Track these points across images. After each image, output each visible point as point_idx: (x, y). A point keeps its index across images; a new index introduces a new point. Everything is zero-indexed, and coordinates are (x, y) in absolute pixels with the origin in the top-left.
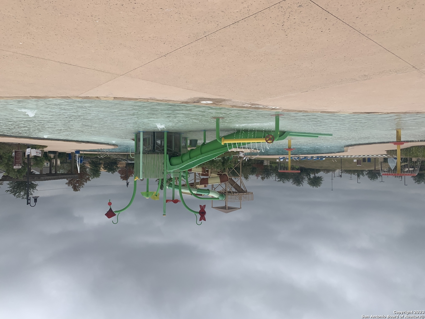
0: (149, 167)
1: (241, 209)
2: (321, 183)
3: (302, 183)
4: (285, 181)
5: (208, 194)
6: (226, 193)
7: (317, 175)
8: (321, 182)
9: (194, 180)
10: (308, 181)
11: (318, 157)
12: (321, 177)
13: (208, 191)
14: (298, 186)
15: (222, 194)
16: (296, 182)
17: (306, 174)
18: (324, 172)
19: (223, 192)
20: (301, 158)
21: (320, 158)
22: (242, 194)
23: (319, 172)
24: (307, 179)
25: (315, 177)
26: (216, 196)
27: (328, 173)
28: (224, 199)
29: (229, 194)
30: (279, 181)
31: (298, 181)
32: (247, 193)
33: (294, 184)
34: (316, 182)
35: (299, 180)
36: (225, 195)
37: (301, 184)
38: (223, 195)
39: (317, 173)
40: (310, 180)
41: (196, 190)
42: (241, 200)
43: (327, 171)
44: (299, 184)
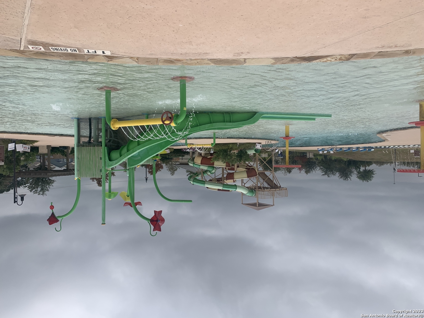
0: (84, 163)
1: (274, 206)
2: (373, 177)
3: (350, 177)
4: (330, 175)
5: (235, 189)
6: (256, 188)
7: (368, 168)
8: (373, 175)
9: (221, 175)
10: (357, 175)
11: (365, 148)
12: (372, 170)
13: (235, 186)
14: (346, 180)
15: (251, 190)
16: (343, 176)
17: (355, 167)
18: (377, 165)
19: (253, 188)
20: (345, 149)
21: (367, 149)
22: (275, 189)
23: (371, 165)
24: (356, 172)
25: (365, 171)
26: (245, 192)
27: (382, 166)
28: (254, 195)
29: (260, 190)
30: (323, 175)
31: (345, 174)
32: (280, 189)
33: (341, 178)
34: (366, 176)
35: (347, 174)
36: (255, 191)
37: (349, 179)
38: (253, 191)
39: (369, 166)
40: (359, 174)
41: (222, 186)
42: (274, 197)
43: (380, 163)
44: (347, 178)
